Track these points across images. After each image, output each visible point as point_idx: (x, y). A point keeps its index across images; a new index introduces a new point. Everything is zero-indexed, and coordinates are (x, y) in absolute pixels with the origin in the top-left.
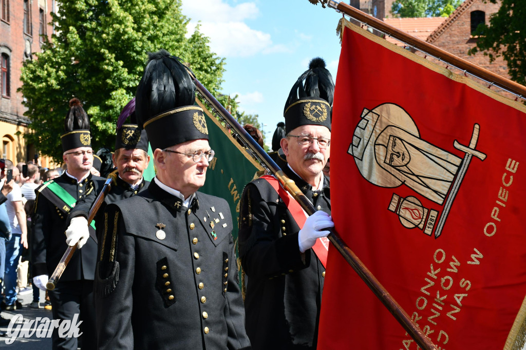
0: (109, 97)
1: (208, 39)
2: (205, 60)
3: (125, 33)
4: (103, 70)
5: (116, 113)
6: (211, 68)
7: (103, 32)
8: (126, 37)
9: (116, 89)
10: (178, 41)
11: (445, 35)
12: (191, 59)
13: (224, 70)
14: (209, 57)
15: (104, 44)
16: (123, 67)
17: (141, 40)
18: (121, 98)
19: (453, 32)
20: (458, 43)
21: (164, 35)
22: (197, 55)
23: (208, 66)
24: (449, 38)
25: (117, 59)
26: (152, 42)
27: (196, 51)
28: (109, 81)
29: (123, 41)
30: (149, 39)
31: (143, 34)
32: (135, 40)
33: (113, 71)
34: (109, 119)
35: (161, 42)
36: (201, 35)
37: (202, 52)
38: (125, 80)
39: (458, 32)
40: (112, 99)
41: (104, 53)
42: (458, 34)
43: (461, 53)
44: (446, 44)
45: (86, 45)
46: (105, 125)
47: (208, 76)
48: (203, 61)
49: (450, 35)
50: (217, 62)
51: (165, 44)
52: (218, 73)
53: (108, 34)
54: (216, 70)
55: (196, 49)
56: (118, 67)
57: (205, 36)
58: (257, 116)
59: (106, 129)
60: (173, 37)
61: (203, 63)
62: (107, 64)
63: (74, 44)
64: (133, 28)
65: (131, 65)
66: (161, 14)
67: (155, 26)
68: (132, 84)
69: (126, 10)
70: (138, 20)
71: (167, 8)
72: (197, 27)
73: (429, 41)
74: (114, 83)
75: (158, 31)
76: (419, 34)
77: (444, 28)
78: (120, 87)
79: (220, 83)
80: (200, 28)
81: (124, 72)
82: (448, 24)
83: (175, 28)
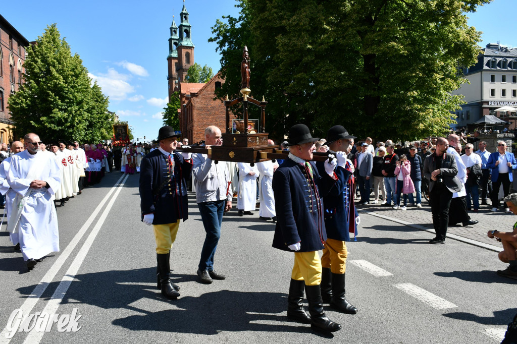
0: (51, 112)
1: (101, 88)
2: (99, 97)
3: (59, 84)
4: (49, 100)
5: (56, 120)
6: (102, 101)
7: (49, 83)
8: (60, 86)
9: (54, 109)
10: (86, 88)
11: (205, 91)
13: (109, 102)
14: (101, 96)
15: (49, 88)
16: (58, 99)
17: (67, 87)
20: (210, 94)
22: (95, 95)
23: (100, 100)
25: (55, 95)
26: (73, 88)
27: (95, 93)
28: (52, 106)
29: (59, 88)
30: (71, 87)
31: (68, 85)
32: (65, 87)
33: (54, 101)
34: (53, 122)
35: (77, 89)
36: (97, 86)
37: (98, 94)
39: (210, 90)
40: (53, 113)
41: (49, 93)
43: (211, 99)
44: (205, 94)
45: (40, 89)
47: (101, 104)
49: (207, 91)
50: (105, 98)
52: (105, 103)
53: (51, 84)
56: (56, 99)
57: (99, 87)
60: (83, 87)
62: (51, 98)
63: (34, 88)
64: (63, 82)
65: (62, 98)
66: (77, 76)
67: (74, 82)
68: (63, 107)
69: (60, 74)
70: (65, 78)
71: (80, 74)
72: (95, 83)
73: (198, 93)
74: (54, 106)
75: (76, 84)
76: (194, 90)
77: (204, 88)
78: (57, 108)
79: (107, 107)
80: (97, 83)
81: (59, 102)
82: (206, 87)
83: (84, 83)
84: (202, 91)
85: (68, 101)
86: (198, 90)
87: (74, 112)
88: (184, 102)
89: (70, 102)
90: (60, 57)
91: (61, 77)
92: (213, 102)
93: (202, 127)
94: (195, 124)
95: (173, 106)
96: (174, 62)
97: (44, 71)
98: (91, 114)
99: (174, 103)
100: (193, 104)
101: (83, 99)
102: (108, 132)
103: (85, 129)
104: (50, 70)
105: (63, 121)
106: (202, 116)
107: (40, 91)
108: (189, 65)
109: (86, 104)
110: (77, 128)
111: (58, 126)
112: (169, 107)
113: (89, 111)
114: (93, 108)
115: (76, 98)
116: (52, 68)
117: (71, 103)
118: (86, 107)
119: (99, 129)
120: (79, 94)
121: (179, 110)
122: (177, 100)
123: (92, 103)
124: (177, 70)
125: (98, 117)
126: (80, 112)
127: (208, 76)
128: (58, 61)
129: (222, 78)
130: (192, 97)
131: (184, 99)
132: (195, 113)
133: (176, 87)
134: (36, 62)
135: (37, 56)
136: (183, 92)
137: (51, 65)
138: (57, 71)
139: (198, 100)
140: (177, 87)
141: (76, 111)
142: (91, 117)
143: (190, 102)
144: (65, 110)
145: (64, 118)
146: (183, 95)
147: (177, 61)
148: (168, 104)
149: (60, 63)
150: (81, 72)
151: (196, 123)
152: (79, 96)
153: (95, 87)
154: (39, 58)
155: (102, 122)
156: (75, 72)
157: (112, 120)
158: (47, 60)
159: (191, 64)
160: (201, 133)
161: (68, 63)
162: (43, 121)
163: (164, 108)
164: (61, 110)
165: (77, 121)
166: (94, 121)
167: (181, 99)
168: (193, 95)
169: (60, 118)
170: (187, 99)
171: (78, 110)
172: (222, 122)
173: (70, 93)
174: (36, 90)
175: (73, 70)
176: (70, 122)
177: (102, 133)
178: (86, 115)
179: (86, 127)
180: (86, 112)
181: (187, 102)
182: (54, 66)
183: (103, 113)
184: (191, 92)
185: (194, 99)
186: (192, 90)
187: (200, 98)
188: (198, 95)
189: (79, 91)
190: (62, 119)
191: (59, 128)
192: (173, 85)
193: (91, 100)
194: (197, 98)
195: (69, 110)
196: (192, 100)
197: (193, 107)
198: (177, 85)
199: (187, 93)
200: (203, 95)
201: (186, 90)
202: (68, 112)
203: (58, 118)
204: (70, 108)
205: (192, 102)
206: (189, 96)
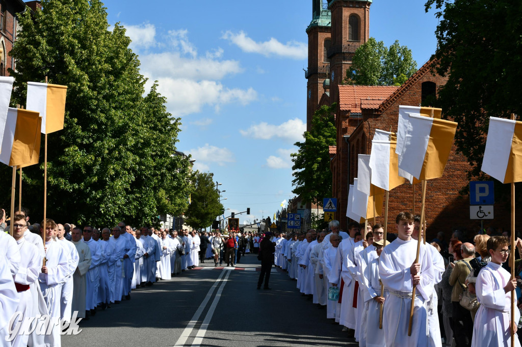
0: (63, 153)
2: (159, 120)
3: (81, 91)
5: (69, 169)
6: (165, 128)
8: (82, 95)
9: (69, 146)
10: (134, 100)
11: (396, 104)
12: (145, 118)
13: (179, 130)
14: (163, 117)
16: (77, 124)
17: (96, 99)
18: (74, 154)
19: (404, 102)
21: (119, 94)
22: (152, 115)
23: (162, 126)
26: (108, 101)
27: (151, 111)
28: (63, 138)
29: (79, 99)
30: (104, 97)
31: (99, 93)
32: (91, 98)
33: (68, 128)
34: (62, 175)
35: (116, 102)
36: (157, 94)
37: (157, 111)
38: (79, 137)
39: (409, 101)
40: (65, 155)
46: (57, 180)
47: (162, 135)
48: (158, 121)
49: (402, 104)
50: (172, 122)
51: (120, 103)
52: (172, 133)
54: (170, 130)
55: (151, 109)
56: (72, 124)
57: (161, 96)
59: (58, 184)
60: (128, 96)
61: (158, 123)
64: (89, 87)
65: (85, 123)
66: (117, 73)
67: (111, 86)
68: (85, 141)
69: (82, 69)
70: (94, 78)
71: (123, 68)
72: (154, 87)
73: (381, 109)
74: (67, 140)
75: (113, 90)
76: (372, 102)
77: (395, 97)
78: (73, 144)
79: (174, 143)
80: (157, 87)
81: (78, 129)
82: (400, 93)
83: (131, 88)
84: (389, 104)
85: (96, 127)
86: (381, 102)
87: (107, 151)
88: (345, 131)
89: (100, 131)
90: (86, 33)
91: (86, 77)
95: (316, 140)
96: (322, 37)
97: (53, 64)
98: (142, 156)
99: (320, 134)
100: (368, 135)
101: (127, 124)
102: (171, 198)
103: (126, 190)
104: (65, 62)
105: (83, 171)
108: (357, 44)
109: (133, 135)
110: (112, 188)
111: (71, 182)
112: (308, 142)
113: (135, 150)
114: (147, 144)
115: (113, 122)
116: (68, 58)
117: (100, 133)
118: (131, 142)
119: (155, 189)
120: (119, 113)
121: (333, 150)
122: (327, 126)
123: (145, 133)
124: (330, 56)
125: (154, 164)
126: (119, 153)
127: (399, 68)
128: (81, 41)
129: (441, 73)
130: (365, 120)
131: (345, 124)
133: (324, 95)
134: (37, 44)
135: (40, 32)
136: (343, 107)
137: (67, 51)
138: (77, 63)
139: (379, 125)
140: (328, 94)
141: (111, 151)
142: (140, 164)
143: (360, 129)
144: (88, 148)
145: (86, 166)
146: (344, 114)
147: (329, 35)
148: (305, 135)
149: (84, 47)
150: (127, 64)
152: (119, 117)
153: (153, 98)
154: (43, 36)
155: (163, 175)
156: (113, 65)
157: (183, 172)
158: (58, 41)
159: (362, 41)
161: (101, 47)
163: (298, 144)
164: (81, 146)
165: (113, 173)
166: (148, 173)
167: (338, 124)
168: (368, 113)
169: (77, 165)
170: (353, 122)
171: (114, 149)
173: (102, 112)
175: (110, 60)
176: (96, 174)
177: (159, 200)
178: (131, 159)
179: (129, 187)
180: (131, 151)
181: (351, 130)
182: (72, 53)
183: (167, 156)
184: (363, 106)
185: (369, 124)
186: (366, 102)
187: (384, 120)
188: (379, 113)
189: (120, 106)
190: (82, 168)
191: (73, 187)
192: (319, 91)
193: (142, 126)
194: (377, 120)
195: (96, 148)
196: (365, 126)
197: (368, 143)
198: (328, 90)
199: (353, 109)
200: (392, 115)
201: (351, 102)
202: (95, 151)
203: (73, 165)
204: (100, 143)
205: (365, 130)
206: (357, 116)
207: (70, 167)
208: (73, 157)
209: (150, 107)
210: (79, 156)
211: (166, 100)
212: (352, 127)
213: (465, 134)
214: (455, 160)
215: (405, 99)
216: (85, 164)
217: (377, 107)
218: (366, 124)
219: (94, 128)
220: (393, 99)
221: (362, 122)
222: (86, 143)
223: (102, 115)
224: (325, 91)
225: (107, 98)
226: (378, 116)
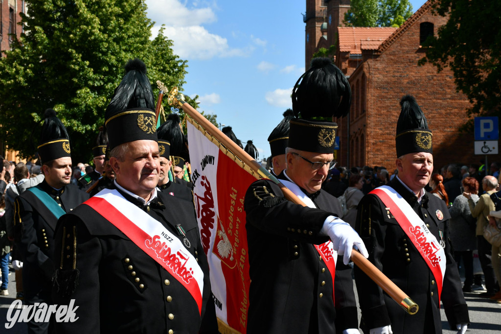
0: (75, 95)
1: (172, 42)
2: (168, 62)
3: (92, 34)
4: (69, 69)
5: (81, 111)
6: (173, 70)
7: (70, 33)
8: (93, 38)
9: (81, 88)
10: (142, 43)
11: (395, 45)
12: (154, 60)
13: (186, 72)
14: (171, 59)
15: (71, 43)
16: (89, 66)
17: (107, 41)
18: (86, 96)
19: (403, 42)
20: (407, 52)
21: (129, 37)
22: (160, 57)
23: (171, 68)
24: (399, 47)
25: (83, 59)
26: (118, 43)
28: (76, 80)
29: (90, 42)
30: (114, 40)
31: (109, 36)
32: (102, 41)
33: (80, 70)
34: (74, 116)
35: (126, 44)
36: (164, 38)
37: (165, 54)
38: (90, 80)
39: (408, 42)
40: (77, 98)
41: (71, 53)
42: (408, 44)
43: (410, 62)
44: (397, 53)
45: (53, 44)
46: (70, 122)
47: (171, 77)
48: (166, 63)
49: (401, 44)
50: (179, 64)
51: (130, 46)
52: (179, 75)
53: (75, 35)
54: (178, 72)
55: (159, 52)
56: (84, 67)
57: (169, 39)
58: (216, 116)
59: (71, 126)
60: (137, 39)
61: (167, 65)
62: (74, 64)
63: (41, 43)
64: (100, 30)
65: (97, 65)
66: (127, 16)
67: (121, 29)
68: (97, 84)
69: (93, 12)
70: (105, 21)
71: (132, 11)
72: (161, 30)
73: (380, 50)
74: (80, 82)
75: (123, 33)
76: (371, 43)
77: (394, 38)
78: (85, 86)
79: (182, 85)
80: (164, 31)
81: (89, 72)
82: (399, 34)
83: (140, 31)
84: (388, 44)
85: (107, 70)
86: (380, 43)
88: (345, 71)
91: (96, 19)
92: (415, 70)
93: (388, 128)
94: (371, 121)
97: (63, 7)
100: (367, 75)
104: (76, 6)
105: (95, 113)
106: (388, 103)
107: (53, 49)
111: (84, 123)
117: (111, 74)
124: (327, 1)
130: (365, 60)
131: (345, 65)
132: (371, 95)
133: (322, 38)
136: (343, 49)
138: (87, 6)
139: (379, 65)
140: (326, 37)
143: (360, 69)
144: (100, 90)
145: (98, 108)
146: (344, 56)
150: (136, 7)
151: (372, 119)
153: (159, 40)
156: (123, 8)
160: (383, 142)
162: (57, 113)
164: (93, 89)
168: (368, 54)
169: (89, 106)
170: (353, 63)
172: (433, 117)
173: (112, 54)
174: (45, 48)
181: (351, 71)
184: (363, 47)
185: (369, 65)
186: (365, 43)
187: (384, 60)
188: (379, 54)
189: (130, 49)
190: (94, 110)
191: (86, 129)
192: (317, 34)
193: (152, 68)
194: (377, 60)
195: (108, 89)
196: (365, 66)
197: (367, 82)
198: (326, 33)
199: (352, 50)
200: (391, 55)
201: (350, 44)
202: (106, 93)
203: (86, 107)
204: (111, 85)
205: (365, 70)
206: (357, 57)
207: (82, 109)
208: (85, 99)
209: (159, 50)
210: (91, 98)
211: (173, 43)
212: (351, 68)
213: (464, 72)
214: (452, 98)
215: (404, 39)
216: (97, 105)
217: (376, 47)
218: (366, 65)
219: (105, 70)
220: (392, 40)
221: (362, 63)
222: (98, 86)
223: (113, 57)
224: (323, 34)
225: (118, 40)
226: (378, 56)
